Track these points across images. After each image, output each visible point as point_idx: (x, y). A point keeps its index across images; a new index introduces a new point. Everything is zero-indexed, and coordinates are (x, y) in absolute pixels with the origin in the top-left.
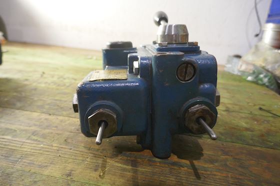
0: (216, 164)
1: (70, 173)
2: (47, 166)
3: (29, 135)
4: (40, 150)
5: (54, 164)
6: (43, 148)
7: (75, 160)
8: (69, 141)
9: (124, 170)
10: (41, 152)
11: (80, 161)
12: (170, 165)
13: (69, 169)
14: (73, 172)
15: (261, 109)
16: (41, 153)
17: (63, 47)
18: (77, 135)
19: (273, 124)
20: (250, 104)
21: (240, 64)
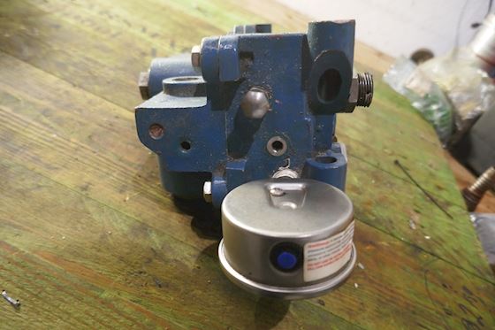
1: (87, 186)
2: (57, 168)
3: (38, 113)
4: (51, 142)
5: (68, 168)
6: (56, 140)
7: (97, 171)
8: (95, 139)
10: (52, 145)
11: (104, 174)
13: (87, 180)
14: (91, 186)
15: (396, 162)
16: (52, 148)
19: (396, 191)
20: (386, 151)
21: (412, 75)
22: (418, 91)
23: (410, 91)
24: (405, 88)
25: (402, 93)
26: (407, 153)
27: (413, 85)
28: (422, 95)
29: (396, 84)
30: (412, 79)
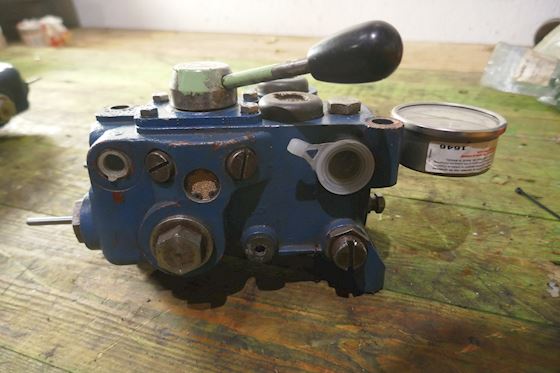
0: (315, 344)
1: (54, 350)
2: (25, 334)
3: (24, 268)
4: (26, 301)
5: (38, 331)
6: (33, 297)
7: (71, 325)
8: (79, 282)
9: (140, 348)
10: (28, 305)
11: (78, 328)
12: (224, 342)
13: (55, 341)
14: (59, 349)
15: (520, 192)
16: (26, 308)
17: (176, 32)
18: (97, 269)
19: (517, 239)
20: (497, 179)
21: (523, 63)
22: (538, 80)
23: (525, 85)
24: (515, 83)
25: (515, 90)
26: (535, 173)
27: (527, 75)
28: (546, 84)
29: (501, 83)
30: (524, 68)
